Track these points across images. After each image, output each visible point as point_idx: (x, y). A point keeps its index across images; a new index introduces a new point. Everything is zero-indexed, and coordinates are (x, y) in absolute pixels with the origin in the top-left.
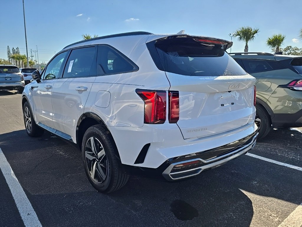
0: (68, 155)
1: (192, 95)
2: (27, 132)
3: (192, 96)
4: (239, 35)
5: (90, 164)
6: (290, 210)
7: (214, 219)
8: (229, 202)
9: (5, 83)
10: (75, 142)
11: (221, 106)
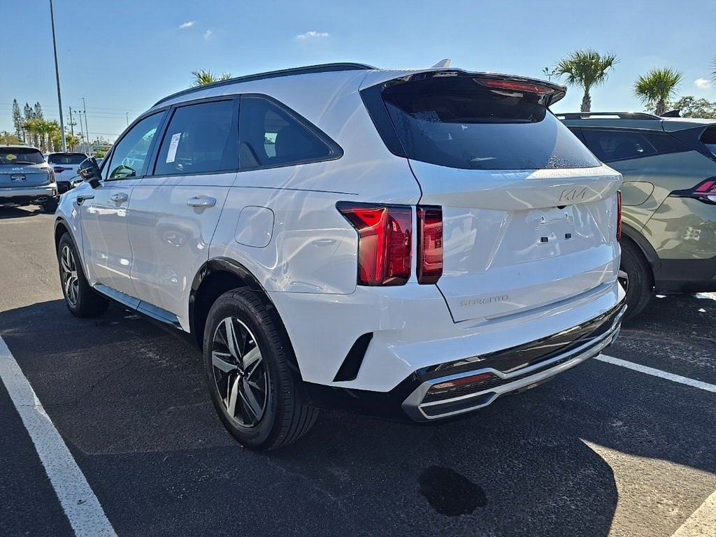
0: (167, 359)
1: (472, 215)
2: (68, 306)
3: (471, 219)
4: (568, 70)
5: (224, 382)
6: (705, 490)
7: (524, 511)
8: (559, 471)
9: (10, 189)
10: (187, 328)
11: (539, 241)
